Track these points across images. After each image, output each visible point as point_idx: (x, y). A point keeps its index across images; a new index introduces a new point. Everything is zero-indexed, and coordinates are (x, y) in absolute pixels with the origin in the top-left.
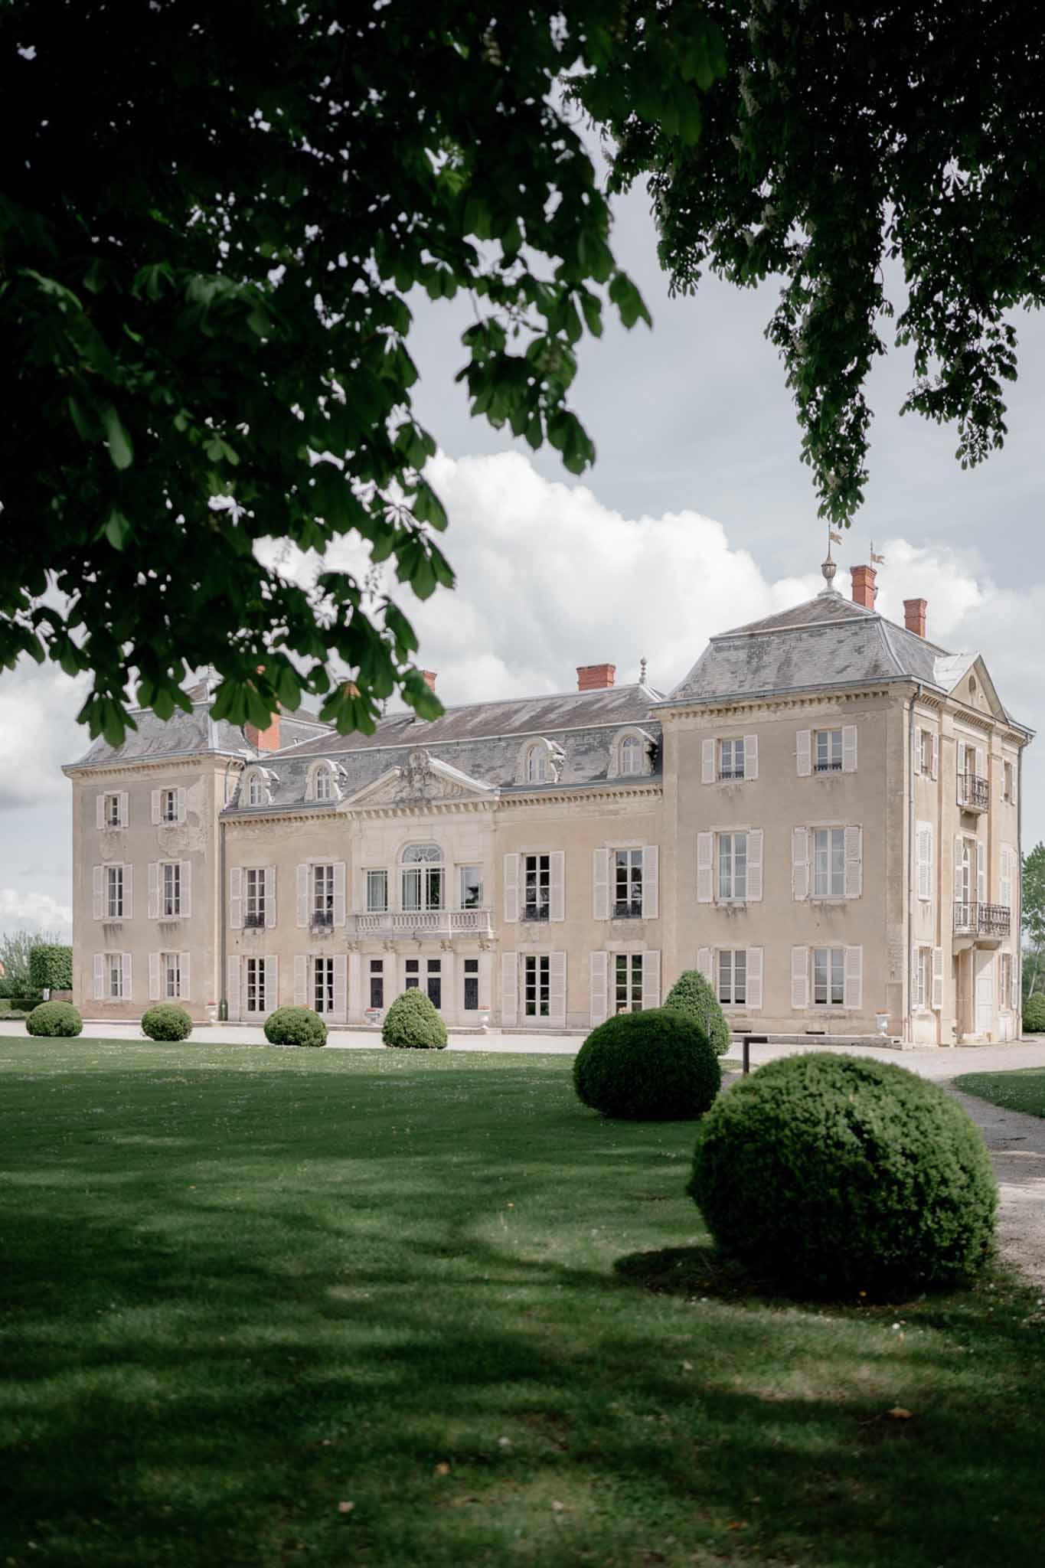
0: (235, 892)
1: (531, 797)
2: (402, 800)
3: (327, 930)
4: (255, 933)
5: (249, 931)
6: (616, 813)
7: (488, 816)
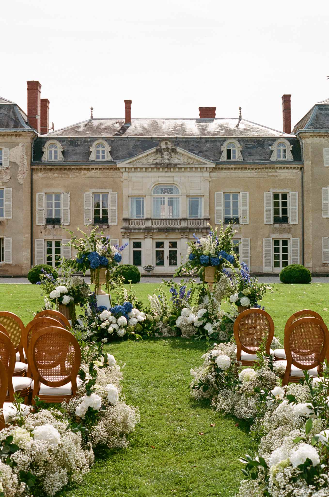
0: (40, 206)
1: (232, 166)
2: (157, 164)
3: (105, 227)
4: (54, 227)
5: (50, 227)
6: (276, 176)
7: (207, 174)
